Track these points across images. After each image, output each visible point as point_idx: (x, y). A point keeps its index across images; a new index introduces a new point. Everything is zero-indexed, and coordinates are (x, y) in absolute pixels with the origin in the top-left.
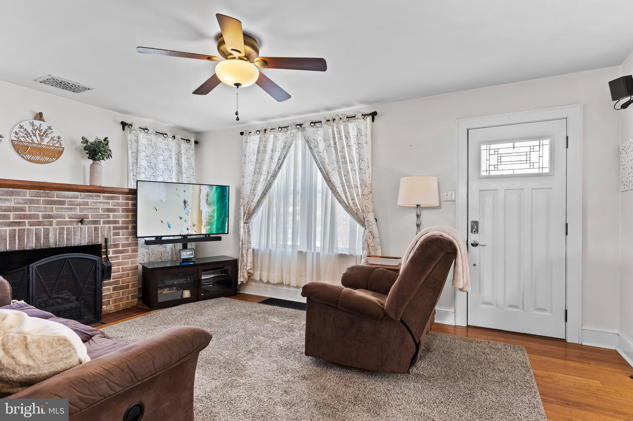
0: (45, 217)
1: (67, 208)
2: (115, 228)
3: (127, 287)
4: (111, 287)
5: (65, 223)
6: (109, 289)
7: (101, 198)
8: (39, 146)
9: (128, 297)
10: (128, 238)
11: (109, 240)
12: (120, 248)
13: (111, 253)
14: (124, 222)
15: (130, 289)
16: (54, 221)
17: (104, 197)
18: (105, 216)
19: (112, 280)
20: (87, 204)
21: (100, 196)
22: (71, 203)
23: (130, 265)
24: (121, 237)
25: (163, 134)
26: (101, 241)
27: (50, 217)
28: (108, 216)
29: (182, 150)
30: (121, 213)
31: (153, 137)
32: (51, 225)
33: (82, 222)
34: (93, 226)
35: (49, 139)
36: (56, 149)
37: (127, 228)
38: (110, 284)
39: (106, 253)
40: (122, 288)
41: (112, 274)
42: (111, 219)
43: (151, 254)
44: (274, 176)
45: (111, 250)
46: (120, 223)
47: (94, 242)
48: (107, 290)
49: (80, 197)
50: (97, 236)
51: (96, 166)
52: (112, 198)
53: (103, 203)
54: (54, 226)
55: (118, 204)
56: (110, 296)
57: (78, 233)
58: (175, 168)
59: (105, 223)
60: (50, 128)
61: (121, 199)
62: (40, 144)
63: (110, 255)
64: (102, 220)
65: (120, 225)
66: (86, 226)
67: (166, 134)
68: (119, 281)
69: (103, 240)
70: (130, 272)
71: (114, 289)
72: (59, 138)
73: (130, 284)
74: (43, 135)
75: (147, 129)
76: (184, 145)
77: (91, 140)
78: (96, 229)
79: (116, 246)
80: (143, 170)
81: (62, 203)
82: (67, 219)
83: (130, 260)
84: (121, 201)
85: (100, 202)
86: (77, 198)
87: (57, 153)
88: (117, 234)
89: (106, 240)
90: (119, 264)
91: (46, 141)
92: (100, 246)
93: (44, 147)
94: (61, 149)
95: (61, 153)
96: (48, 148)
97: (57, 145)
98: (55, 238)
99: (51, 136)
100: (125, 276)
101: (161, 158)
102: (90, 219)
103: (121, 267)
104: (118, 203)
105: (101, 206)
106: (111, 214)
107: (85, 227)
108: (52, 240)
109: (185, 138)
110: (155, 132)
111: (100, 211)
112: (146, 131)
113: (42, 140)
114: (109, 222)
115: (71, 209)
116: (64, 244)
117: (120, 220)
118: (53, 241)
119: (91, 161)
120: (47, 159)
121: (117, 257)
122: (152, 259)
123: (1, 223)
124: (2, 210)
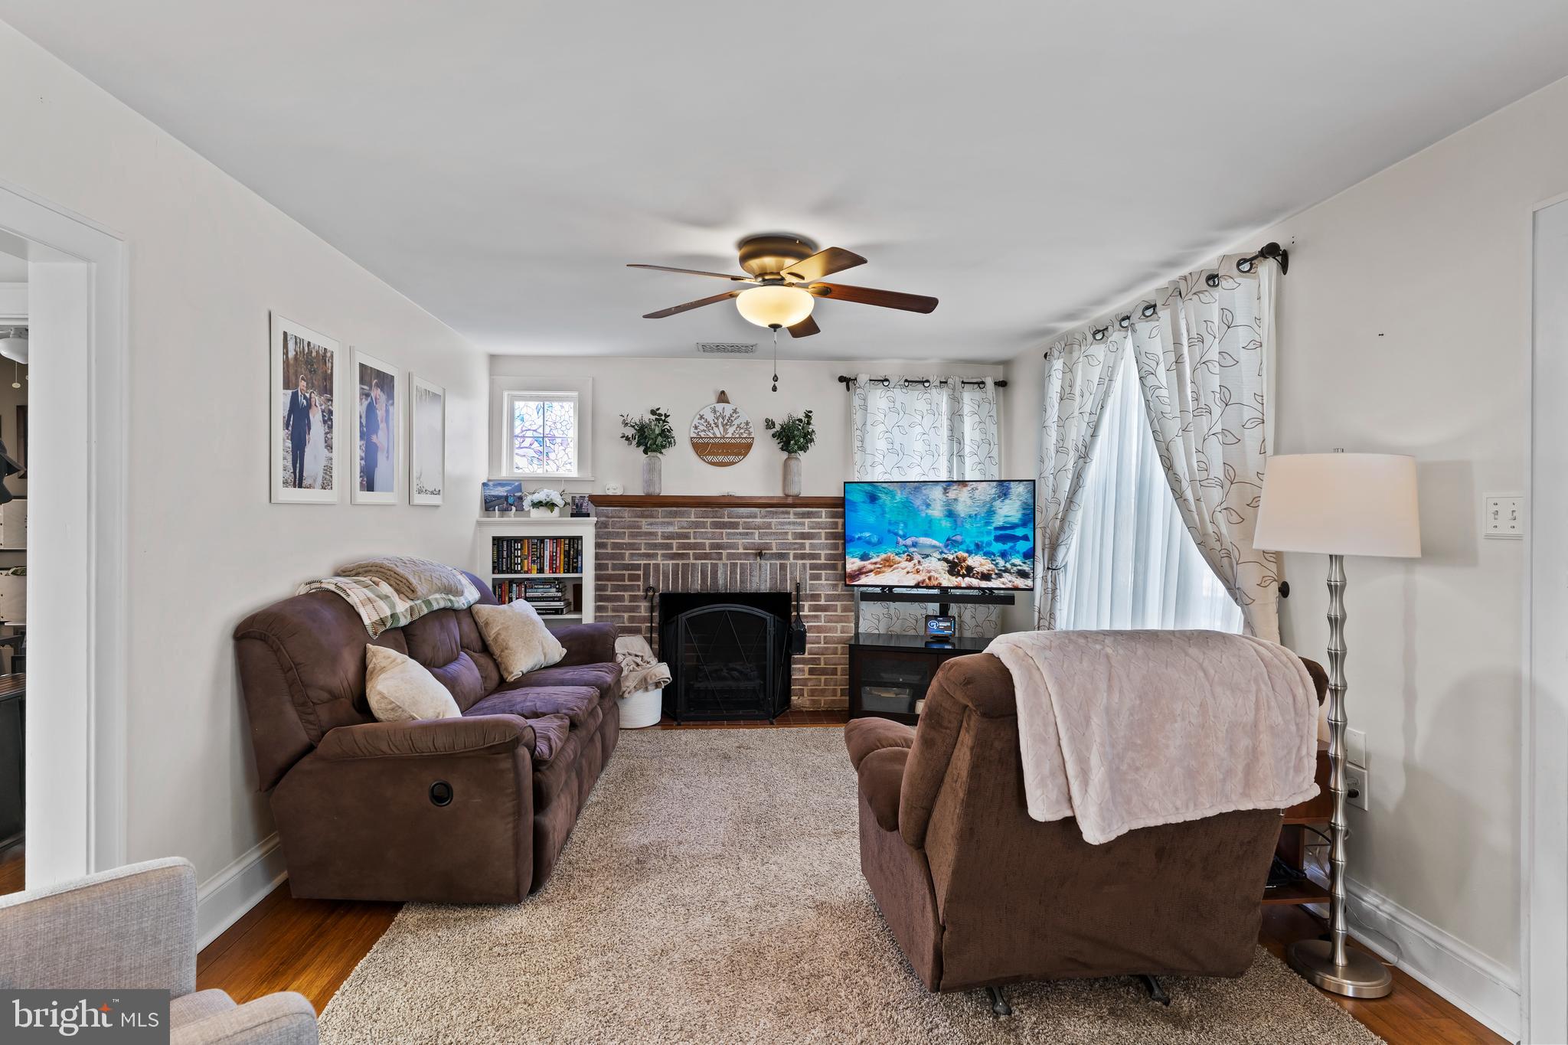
0: (713, 546)
1: (740, 534)
2: (813, 567)
3: (834, 672)
4: (807, 668)
5: (739, 556)
6: (803, 670)
7: (792, 516)
8: (722, 441)
9: (835, 690)
10: (835, 586)
11: (802, 586)
12: (822, 602)
13: (806, 608)
14: (829, 557)
15: (838, 677)
16: (724, 552)
17: (795, 514)
18: (796, 546)
19: (806, 655)
20: (769, 526)
21: (788, 513)
22: (747, 526)
23: (839, 634)
24: (823, 582)
25: (923, 382)
26: (789, 587)
27: (718, 546)
28: (802, 546)
29: (965, 406)
30: (823, 541)
31: (898, 394)
32: (721, 559)
33: (760, 555)
34: (778, 562)
35: (734, 428)
36: (744, 441)
37: (834, 567)
38: (804, 661)
39: (798, 608)
40: (823, 672)
41: (808, 646)
42: (807, 551)
43: (895, 619)
44: (1084, 456)
45: (806, 604)
46: (823, 557)
47: (779, 588)
48: (800, 671)
49: (759, 517)
50: (784, 580)
51: (793, 463)
52: (809, 515)
53: (794, 523)
54: (725, 561)
55: (818, 526)
56: (804, 682)
57: (756, 573)
58: (944, 448)
59: (796, 557)
60: (735, 411)
61: (824, 516)
62: (724, 438)
63: (806, 612)
64: (792, 553)
65: (823, 561)
66: (768, 562)
67: (928, 381)
68: (819, 658)
69: (794, 587)
70: (839, 646)
71: (811, 672)
72: (747, 423)
73: (839, 667)
74: (726, 424)
75: (887, 380)
76: (969, 397)
77: (780, 420)
78: (783, 567)
79: (815, 597)
80: (879, 458)
81: (735, 525)
82: (741, 551)
83: (839, 625)
84: (823, 519)
85: (789, 523)
86: (756, 517)
87: (741, 449)
88: (817, 577)
89: (798, 588)
90: (819, 629)
91: (731, 430)
92: (787, 596)
93: (728, 441)
94: (749, 441)
95: (749, 446)
96: (733, 441)
97: (745, 435)
98: (726, 578)
99: (736, 422)
100: (830, 651)
101: (918, 429)
102: (774, 551)
103: (822, 635)
104: (818, 523)
105: (791, 529)
106: (807, 542)
107: (767, 564)
108: (721, 582)
109: (974, 381)
110: (902, 382)
111: (790, 537)
112: (886, 383)
113: (726, 430)
114: (803, 557)
115: (747, 534)
116: (738, 588)
117: (823, 553)
118: (724, 582)
119: (785, 455)
120: (731, 458)
121: (816, 616)
122: (897, 629)
123: (663, 555)
124: (664, 537)
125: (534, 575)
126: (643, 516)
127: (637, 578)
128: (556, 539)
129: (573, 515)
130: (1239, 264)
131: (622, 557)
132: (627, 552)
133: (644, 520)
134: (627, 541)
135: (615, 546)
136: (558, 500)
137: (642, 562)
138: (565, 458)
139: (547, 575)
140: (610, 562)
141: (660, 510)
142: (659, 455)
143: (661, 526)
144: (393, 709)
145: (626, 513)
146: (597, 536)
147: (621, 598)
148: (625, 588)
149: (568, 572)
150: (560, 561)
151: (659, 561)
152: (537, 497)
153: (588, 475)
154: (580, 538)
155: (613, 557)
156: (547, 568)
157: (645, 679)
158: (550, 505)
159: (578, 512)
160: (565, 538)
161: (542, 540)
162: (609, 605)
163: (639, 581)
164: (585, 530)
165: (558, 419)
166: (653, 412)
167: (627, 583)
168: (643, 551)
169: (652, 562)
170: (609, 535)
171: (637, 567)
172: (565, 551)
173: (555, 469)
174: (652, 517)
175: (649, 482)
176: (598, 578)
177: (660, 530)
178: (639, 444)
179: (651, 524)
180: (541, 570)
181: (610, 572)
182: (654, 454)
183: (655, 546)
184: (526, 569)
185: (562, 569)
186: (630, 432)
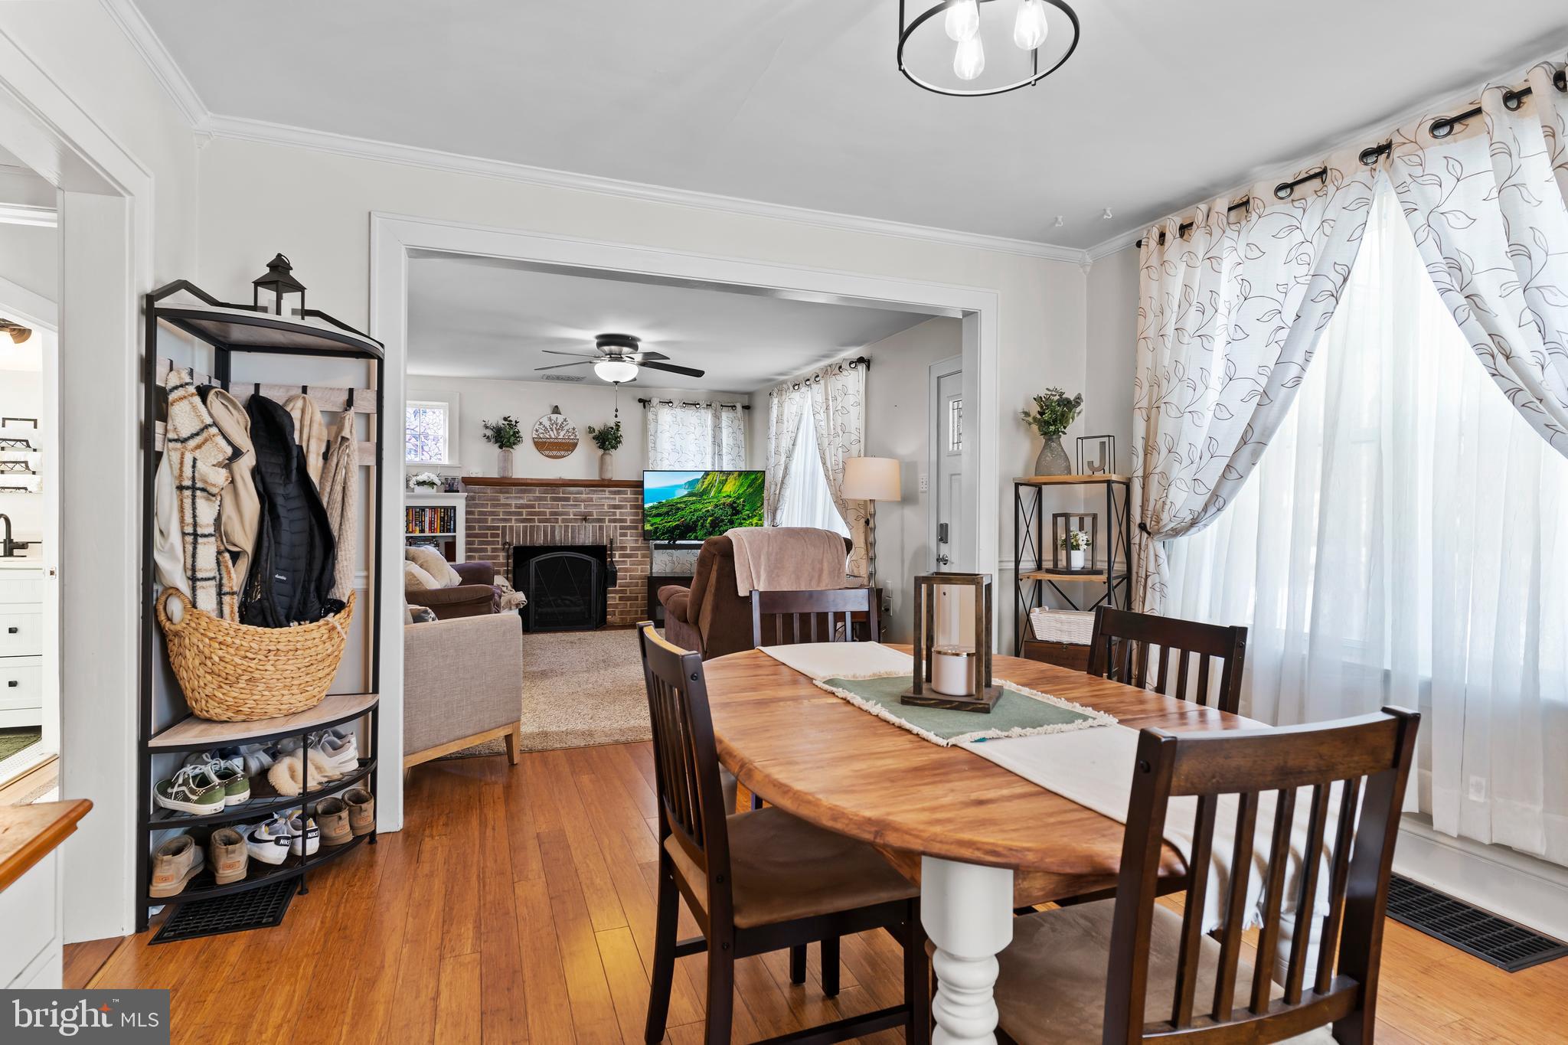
0: (552, 514)
1: (572, 505)
2: (622, 528)
3: (636, 599)
4: (617, 596)
5: (570, 521)
6: (615, 598)
7: (607, 493)
8: (556, 441)
9: (637, 611)
10: (637, 541)
11: (614, 541)
12: (628, 552)
13: (617, 556)
14: (632, 521)
15: (639, 602)
16: (560, 518)
17: (609, 492)
18: (610, 514)
19: (617, 588)
20: (591, 500)
21: (605, 491)
22: (576, 500)
23: (639, 573)
24: (629, 538)
25: (695, 405)
26: (605, 542)
27: (556, 514)
28: (614, 514)
29: (723, 421)
30: (629, 510)
31: (679, 412)
32: (557, 522)
33: (585, 519)
34: (598, 525)
35: (564, 432)
36: (571, 441)
37: (636, 528)
38: (616, 592)
39: (612, 556)
40: (629, 599)
41: (618, 581)
42: (618, 517)
43: (676, 564)
44: (789, 457)
45: (617, 553)
46: (628, 522)
47: (598, 542)
48: (613, 599)
49: (585, 494)
50: (601, 536)
51: (607, 458)
52: (619, 493)
53: (608, 498)
54: (560, 523)
55: (625, 500)
56: (616, 606)
57: (582, 532)
58: (709, 449)
59: (610, 521)
60: (565, 420)
61: (629, 493)
62: (557, 438)
63: (617, 559)
64: (607, 518)
65: (628, 524)
66: (591, 525)
67: (698, 404)
68: (626, 590)
69: (609, 541)
70: (640, 581)
71: (621, 599)
72: (574, 429)
73: (640, 595)
74: (559, 429)
75: (671, 402)
76: (726, 416)
77: (598, 426)
78: (601, 528)
79: (623, 548)
80: (666, 455)
81: (567, 499)
82: (572, 517)
83: (639, 567)
84: (629, 496)
85: (606, 498)
86: (582, 494)
87: (570, 446)
88: (625, 535)
89: (611, 542)
90: (626, 570)
91: (562, 433)
92: (605, 547)
93: (560, 441)
94: (576, 441)
95: (575, 445)
96: (564, 441)
97: (572, 437)
98: (561, 536)
99: (566, 428)
100: (633, 585)
101: (692, 436)
102: (595, 517)
103: (629, 574)
104: (625, 498)
105: (607, 502)
106: (618, 511)
107: (590, 526)
108: (557, 538)
109: (729, 405)
110: (681, 404)
111: (606, 507)
112: (671, 405)
113: (558, 433)
114: (615, 521)
115: (576, 505)
116: (569, 542)
117: (628, 518)
118: (559, 538)
119: (601, 452)
120: (563, 453)
121: (624, 561)
122: (678, 570)
123: (516, 520)
124: (517, 507)
125: (417, 534)
126: (501, 492)
127: (497, 535)
128: (434, 509)
129: (446, 491)
130: (850, 364)
131: (486, 521)
132: (490, 518)
133: (501, 495)
134: (489, 509)
135: (481, 513)
136: (437, 481)
137: (501, 525)
138: (436, 450)
139: (427, 534)
140: (476, 525)
141: (514, 488)
142: (511, 450)
143: (514, 500)
144: (417, 584)
145: (489, 491)
146: (467, 506)
147: (485, 550)
148: (488, 543)
149: (444, 532)
150: (437, 524)
151: (513, 524)
152: (421, 478)
153: (456, 463)
154: (454, 508)
155: (479, 521)
156: (427, 530)
157: (510, 602)
158: (432, 484)
159: (450, 487)
160: (441, 507)
161: (423, 509)
162: (476, 555)
163: (498, 537)
164: (458, 502)
165: (431, 421)
166: (505, 419)
167: (489, 539)
168: (501, 517)
169: (508, 525)
170: (476, 506)
171: (497, 528)
172: (441, 517)
173: (428, 457)
174: (507, 493)
175: (504, 468)
176: (468, 536)
177: (513, 502)
178: (496, 442)
179: (507, 498)
180: (422, 531)
181: (477, 531)
182: (507, 449)
183: (510, 513)
184: (411, 530)
185: (439, 530)
186: (489, 433)
